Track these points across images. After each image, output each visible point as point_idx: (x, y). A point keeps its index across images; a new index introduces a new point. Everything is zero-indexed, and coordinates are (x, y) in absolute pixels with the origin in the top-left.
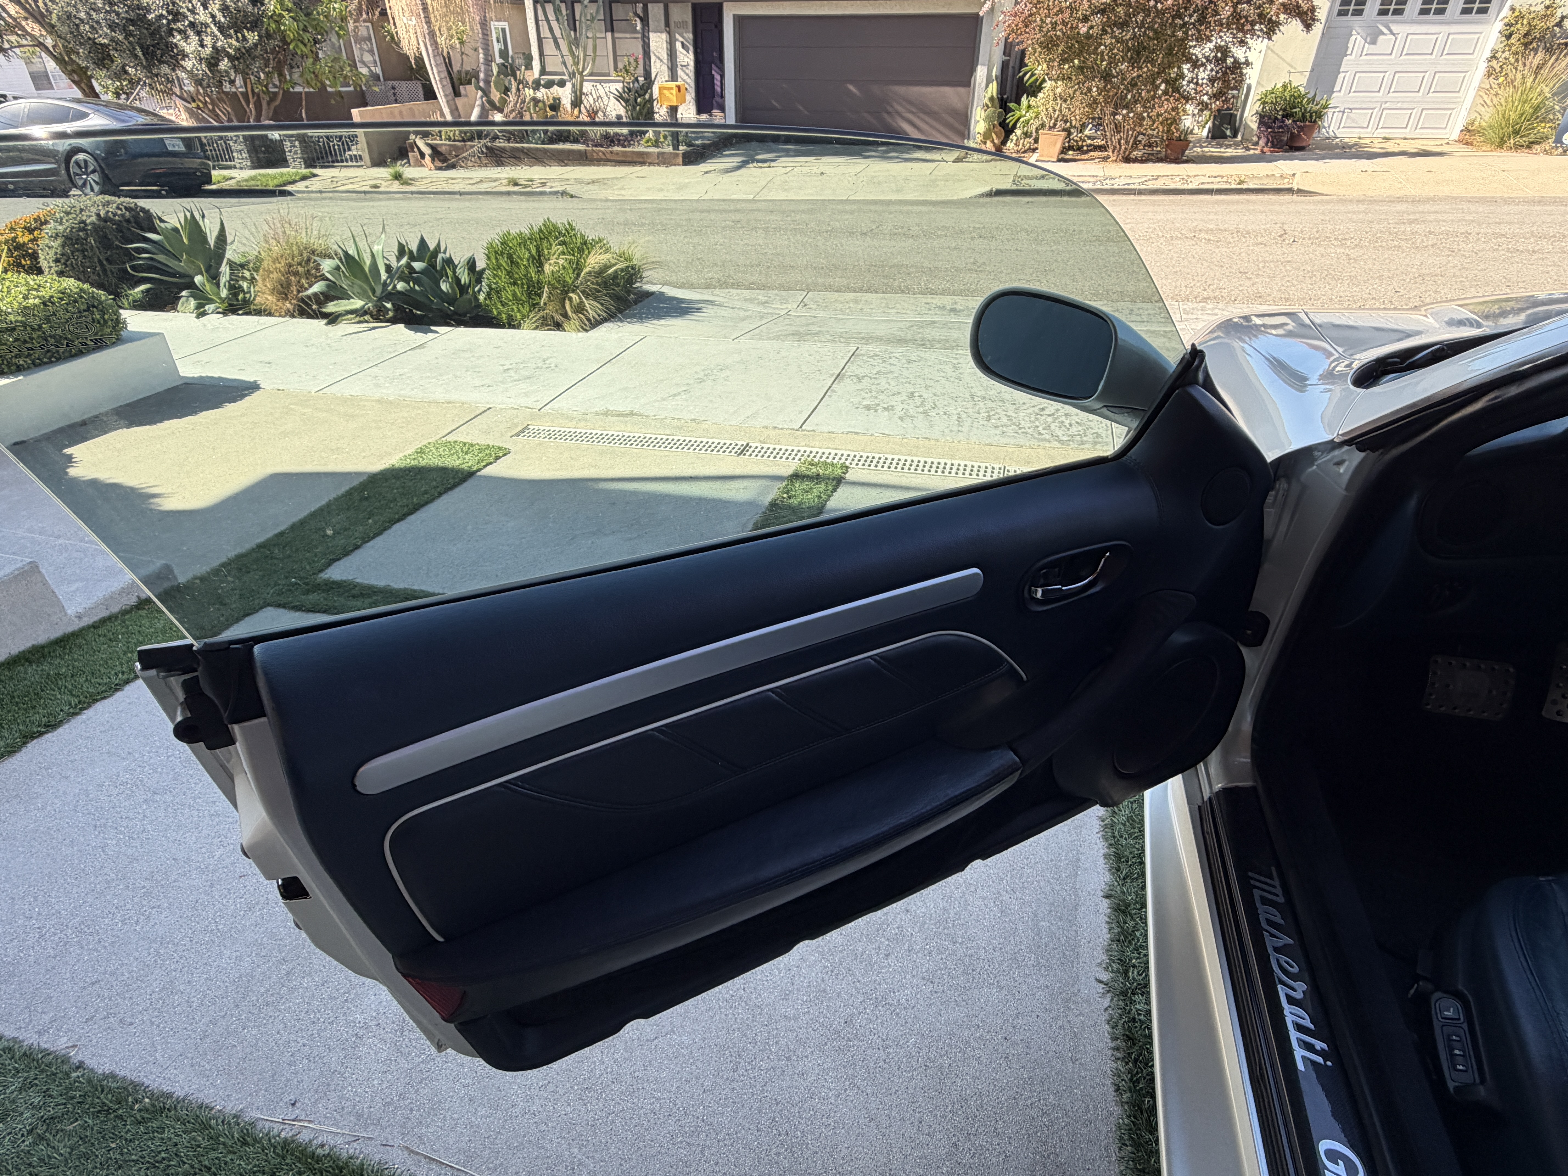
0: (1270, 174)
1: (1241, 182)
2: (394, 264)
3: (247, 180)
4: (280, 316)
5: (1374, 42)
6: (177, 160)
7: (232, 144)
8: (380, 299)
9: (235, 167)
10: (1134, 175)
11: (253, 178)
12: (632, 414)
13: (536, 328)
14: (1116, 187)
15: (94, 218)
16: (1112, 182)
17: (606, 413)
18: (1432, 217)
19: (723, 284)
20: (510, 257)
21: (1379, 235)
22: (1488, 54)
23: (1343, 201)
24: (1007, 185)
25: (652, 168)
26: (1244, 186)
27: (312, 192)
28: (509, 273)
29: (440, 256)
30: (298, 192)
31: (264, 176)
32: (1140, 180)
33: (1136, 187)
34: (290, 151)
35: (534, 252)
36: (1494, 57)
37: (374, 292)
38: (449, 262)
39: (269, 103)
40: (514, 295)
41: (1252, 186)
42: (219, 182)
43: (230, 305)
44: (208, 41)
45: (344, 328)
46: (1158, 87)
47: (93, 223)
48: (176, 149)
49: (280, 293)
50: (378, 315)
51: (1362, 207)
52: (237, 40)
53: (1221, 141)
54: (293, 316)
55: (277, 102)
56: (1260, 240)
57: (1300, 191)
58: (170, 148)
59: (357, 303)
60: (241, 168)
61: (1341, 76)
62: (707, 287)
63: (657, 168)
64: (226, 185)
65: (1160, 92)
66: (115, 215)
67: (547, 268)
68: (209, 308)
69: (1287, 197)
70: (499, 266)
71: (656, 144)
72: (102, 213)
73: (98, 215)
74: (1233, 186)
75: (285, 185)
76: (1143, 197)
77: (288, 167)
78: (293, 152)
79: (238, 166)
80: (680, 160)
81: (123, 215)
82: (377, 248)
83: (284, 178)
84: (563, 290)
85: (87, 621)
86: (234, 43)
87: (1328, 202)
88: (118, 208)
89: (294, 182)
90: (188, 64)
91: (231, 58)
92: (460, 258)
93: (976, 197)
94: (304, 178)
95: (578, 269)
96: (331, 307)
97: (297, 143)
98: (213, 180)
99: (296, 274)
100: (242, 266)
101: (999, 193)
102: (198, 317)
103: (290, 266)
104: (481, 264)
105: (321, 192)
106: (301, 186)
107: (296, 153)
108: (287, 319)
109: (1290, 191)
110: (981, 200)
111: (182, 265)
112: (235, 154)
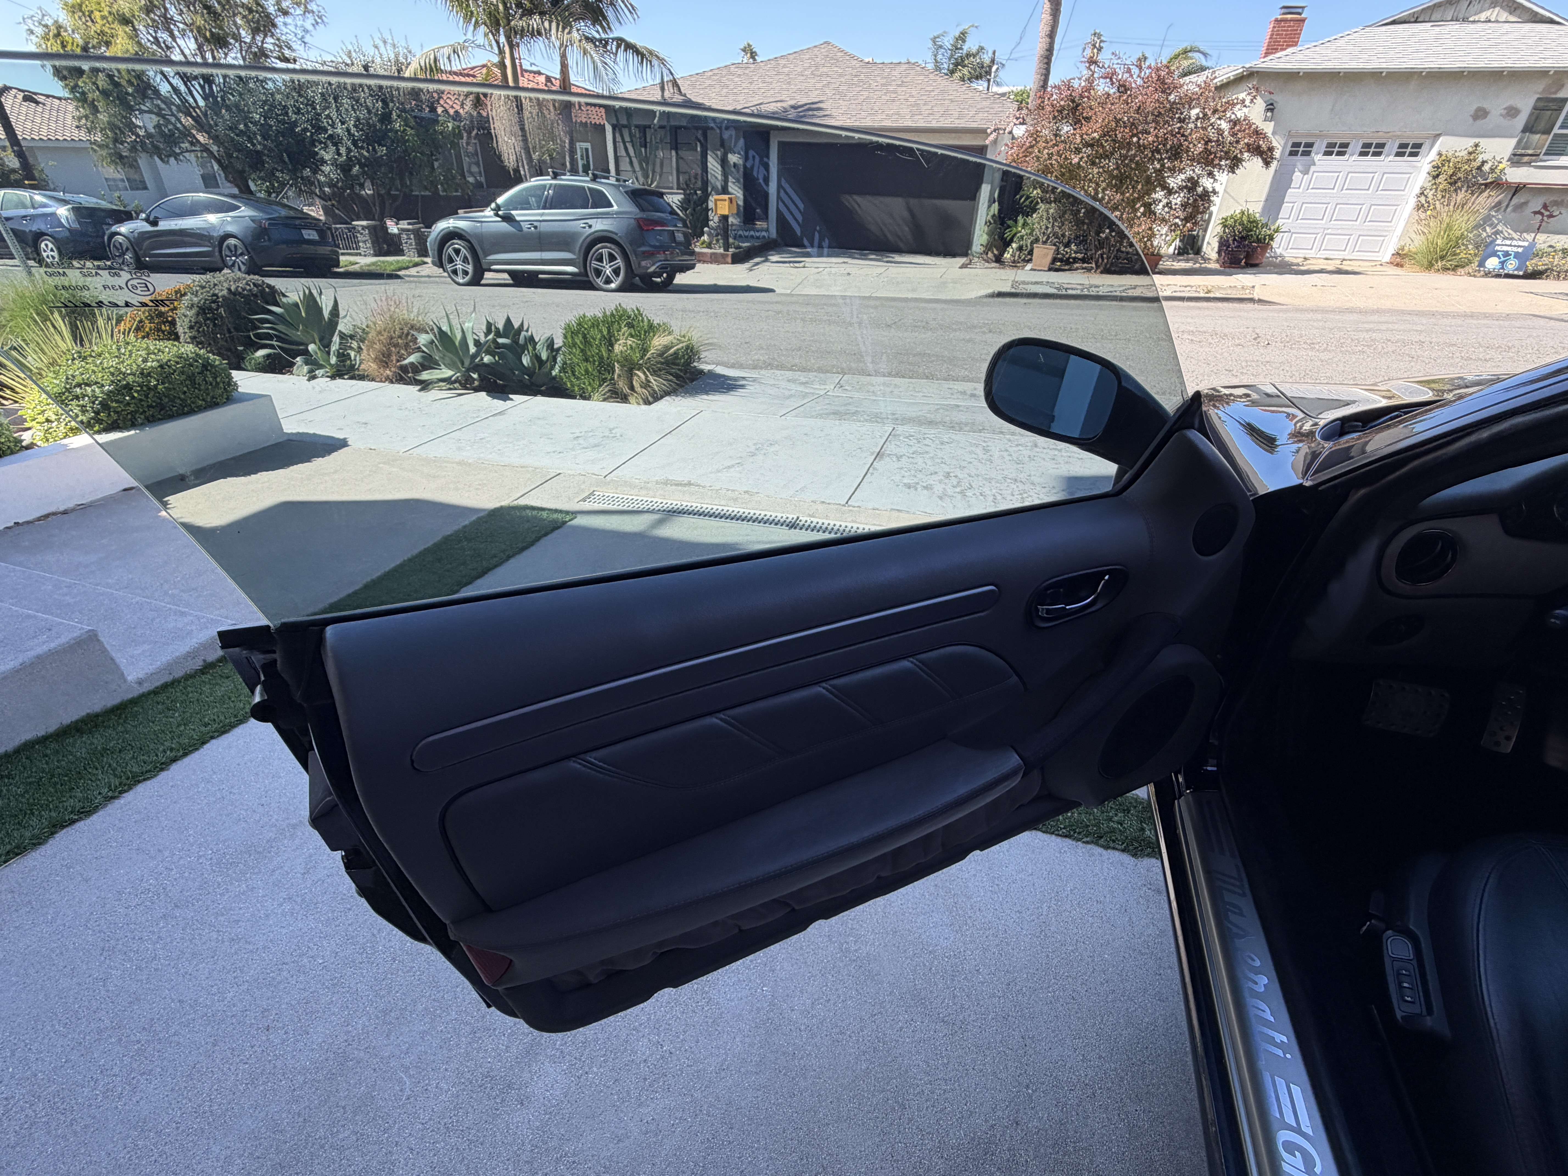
0: (1232, 285)
1: (1209, 292)
2: (483, 339)
3: (369, 265)
4: (381, 381)
6: (312, 247)
7: (358, 235)
8: (468, 370)
9: (360, 254)
11: (373, 264)
12: (690, 484)
13: (604, 400)
14: (1100, 293)
15: (225, 292)
16: (1097, 289)
17: (666, 483)
18: (1384, 327)
19: (768, 366)
20: (585, 337)
21: (1342, 341)
22: (1417, 191)
23: (1298, 310)
24: (1007, 288)
25: (706, 265)
26: (1211, 295)
27: (422, 276)
28: (582, 351)
29: (523, 334)
30: (409, 276)
31: (383, 262)
32: (1121, 289)
33: (1118, 294)
34: (406, 243)
35: (605, 333)
36: (1422, 193)
37: (463, 364)
38: (531, 339)
39: (391, 204)
40: (587, 371)
41: (1218, 295)
42: (346, 266)
43: (338, 371)
44: (343, 150)
45: (434, 394)
46: (1138, 210)
47: (223, 296)
48: (311, 237)
49: (381, 361)
50: (466, 384)
51: (1319, 316)
52: (368, 151)
53: (1185, 256)
54: (392, 382)
55: (397, 203)
56: (1237, 342)
57: (1260, 301)
58: (306, 237)
59: (447, 373)
60: (365, 256)
62: (755, 367)
63: (710, 265)
64: (351, 268)
65: (1139, 214)
66: (244, 289)
67: (618, 348)
68: (320, 372)
69: (1250, 306)
70: (574, 345)
71: (709, 246)
72: (233, 288)
73: (229, 290)
74: (1202, 295)
75: (400, 269)
76: (1124, 304)
77: (404, 255)
78: (409, 244)
79: (363, 253)
80: (729, 259)
81: (250, 290)
82: (467, 325)
83: (400, 265)
84: (630, 367)
85: (147, 687)
86: (366, 154)
87: (1287, 311)
88: (247, 284)
89: (407, 268)
90: (327, 169)
91: (362, 166)
92: (541, 336)
93: (980, 297)
94: (416, 265)
95: (645, 351)
96: (425, 376)
97: (412, 236)
98: (341, 264)
99: (396, 345)
100: (352, 337)
101: (1000, 295)
102: (309, 380)
103: (391, 338)
104: (558, 342)
105: (429, 276)
106: (413, 271)
107: (411, 244)
108: (387, 383)
109: (1251, 300)
110: (985, 300)
111: (298, 334)
112: (361, 244)
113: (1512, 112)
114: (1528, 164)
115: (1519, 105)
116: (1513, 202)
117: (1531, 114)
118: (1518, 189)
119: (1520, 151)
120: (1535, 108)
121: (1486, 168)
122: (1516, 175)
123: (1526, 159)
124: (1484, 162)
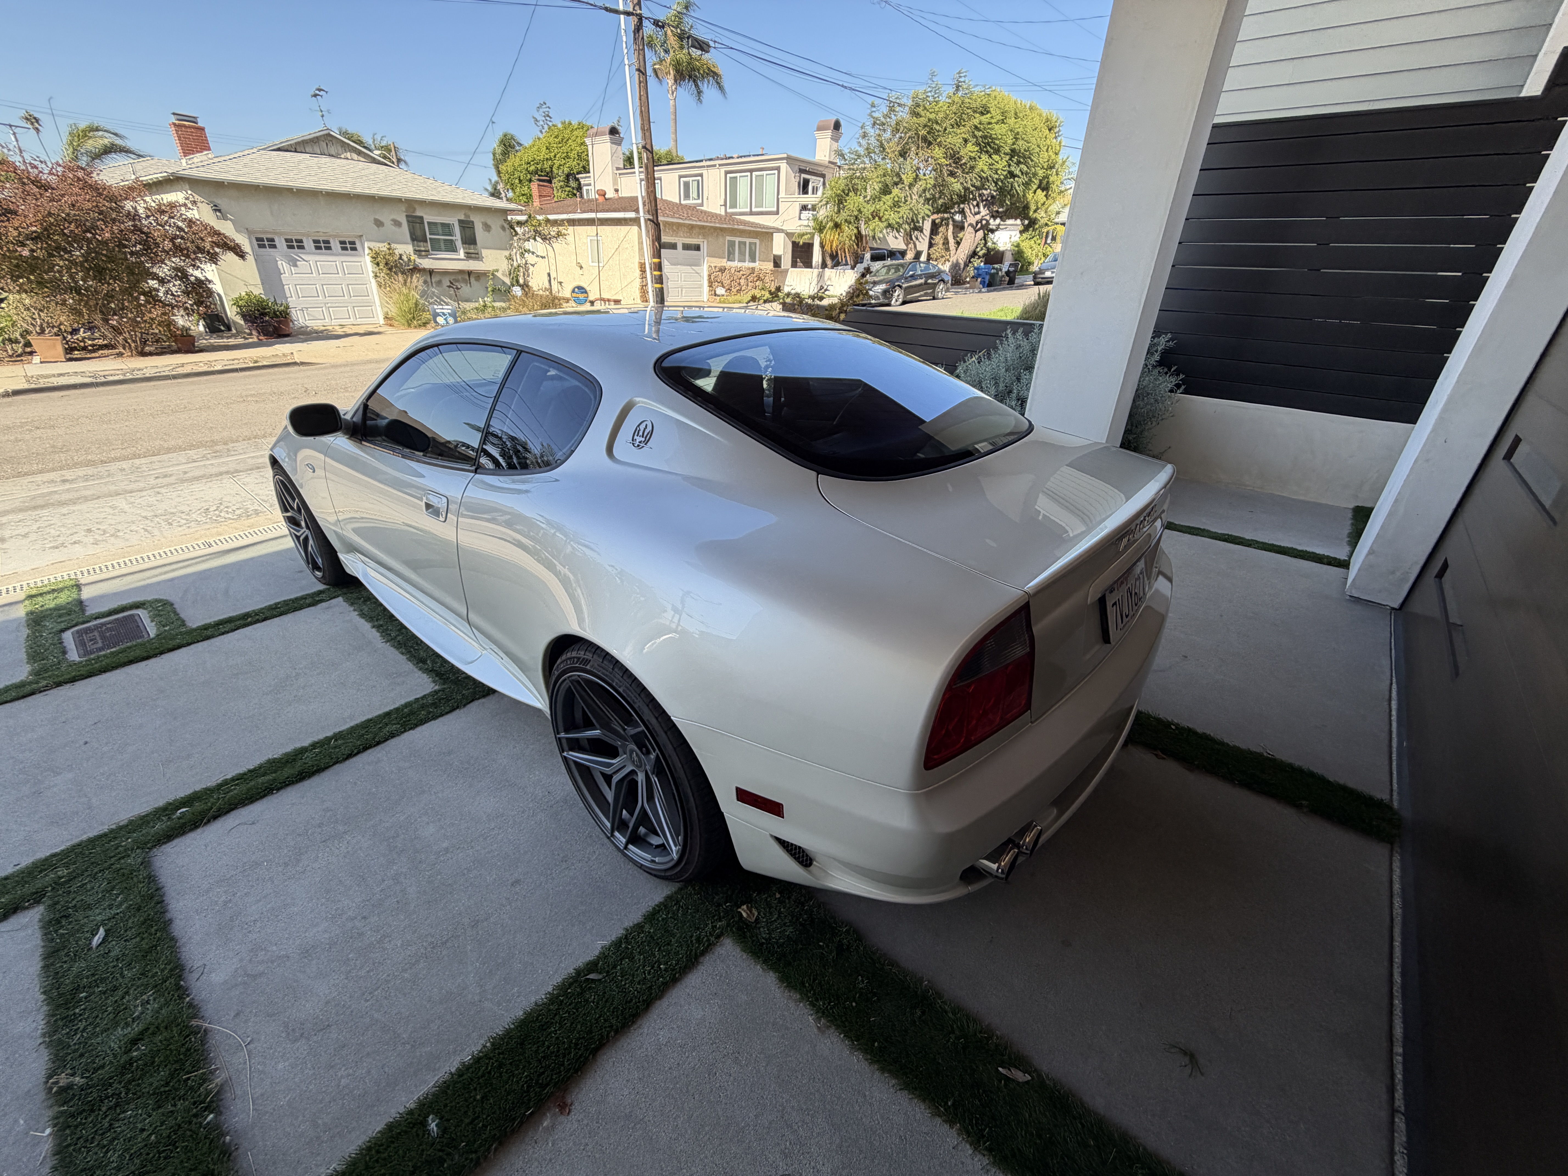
0: (274, 354)
5: (295, 266)
10: (159, 365)
16: (141, 372)
22: (371, 275)
24: (23, 385)
26: (258, 364)
32: (168, 368)
33: (167, 373)
36: (376, 276)
41: (265, 363)
46: (137, 298)
51: (348, 369)
53: (220, 334)
56: (293, 396)
57: (302, 363)
61: (286, 287)
65: (142, 302)
69: (296, 368)
76: (180, 380)
87: (326, 368)
101: (16, 393)
109: (295, 364)
113: (397, 224)
114: (426, 256)
115: (399, 219)
116: (433, 280)
117: (409, 226)
118: (431, 272)
119: (417, 248)
120: (408, 221)
121: (405, 258)
122: (426, 263)
123: (423, 253)
124: (401, 255)
